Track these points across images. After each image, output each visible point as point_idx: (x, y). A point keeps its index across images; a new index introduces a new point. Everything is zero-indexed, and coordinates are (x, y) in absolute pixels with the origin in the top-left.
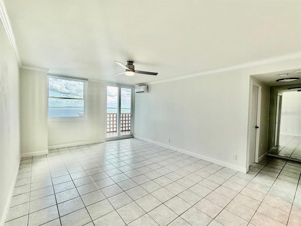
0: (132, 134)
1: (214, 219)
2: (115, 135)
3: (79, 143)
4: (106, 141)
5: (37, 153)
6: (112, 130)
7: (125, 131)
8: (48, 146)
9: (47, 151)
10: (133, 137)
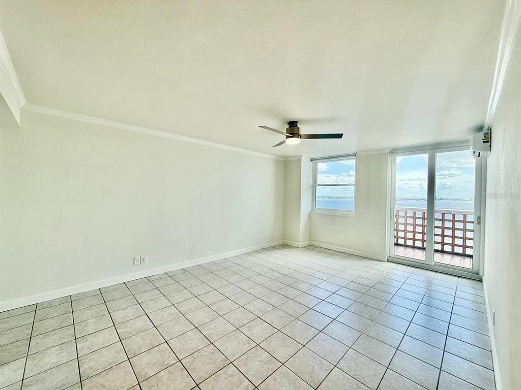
1: (139, 384)
2: (419, 255)
5: (293, 243)
9: (301, 244)
10: (482, 281)
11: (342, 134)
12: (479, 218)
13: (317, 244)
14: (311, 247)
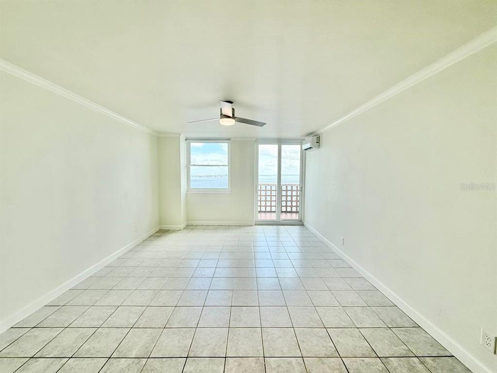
0: (301, 219)
2: (273, 217)
3: (221, 223)
4: (255, 225)
6: (268, 209)
7: (291, 212)
8: (187, 221)
9: (182, 226)
10: (303, 225)
11: (266, 124)
12: (302, 188)
13: (195, 223)
14: (189, 227)
